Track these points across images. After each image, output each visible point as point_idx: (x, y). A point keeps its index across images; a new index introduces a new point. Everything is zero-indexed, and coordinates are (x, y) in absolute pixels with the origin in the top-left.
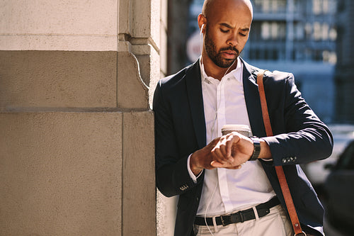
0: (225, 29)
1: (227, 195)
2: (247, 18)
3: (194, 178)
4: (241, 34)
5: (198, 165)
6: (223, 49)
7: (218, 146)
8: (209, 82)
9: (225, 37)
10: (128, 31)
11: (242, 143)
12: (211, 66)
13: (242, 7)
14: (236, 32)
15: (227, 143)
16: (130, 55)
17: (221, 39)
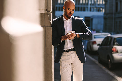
0: (69, 9)
1: (69, 46)
2: (74, 7)
3: (62, 42)
4: (73, 10)
5: (63, 39)
6: (69, 14)
7: (68, 35)
8: (65, 21)
9: (69, 11)
10: (47, 9)
11: (73, 34)
12: (66, 17)
13: (73, 5)
14: (72, 10)
15: (70, 34)
16: (47, 14)
17: (68, 12)
